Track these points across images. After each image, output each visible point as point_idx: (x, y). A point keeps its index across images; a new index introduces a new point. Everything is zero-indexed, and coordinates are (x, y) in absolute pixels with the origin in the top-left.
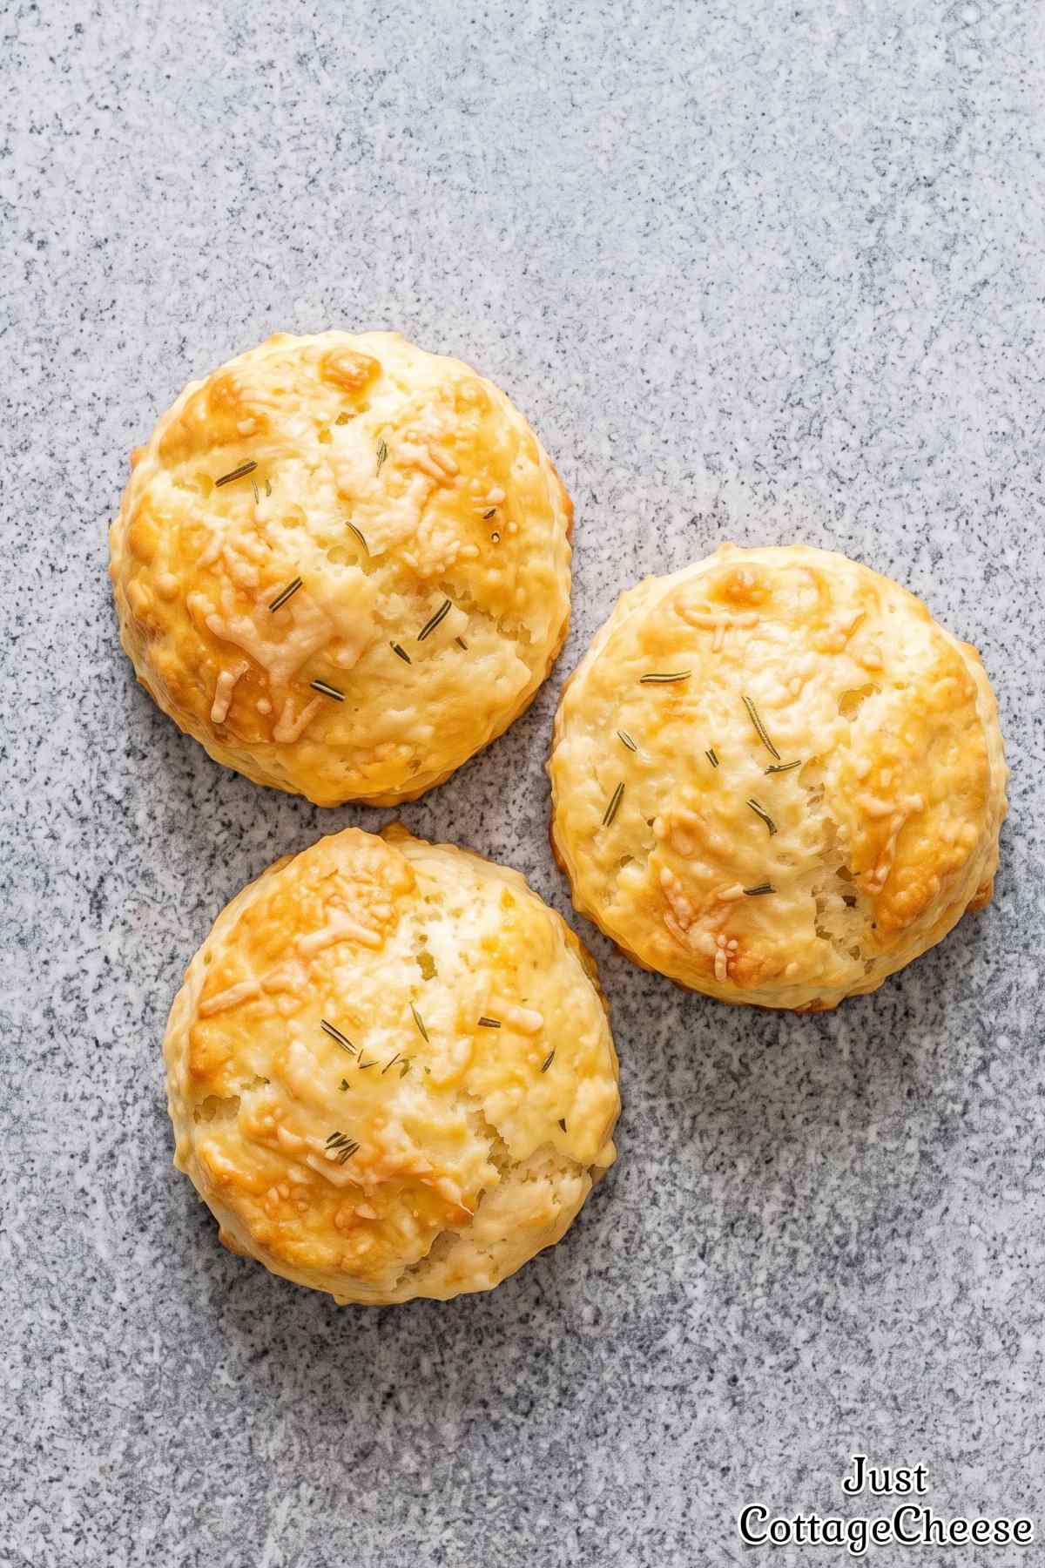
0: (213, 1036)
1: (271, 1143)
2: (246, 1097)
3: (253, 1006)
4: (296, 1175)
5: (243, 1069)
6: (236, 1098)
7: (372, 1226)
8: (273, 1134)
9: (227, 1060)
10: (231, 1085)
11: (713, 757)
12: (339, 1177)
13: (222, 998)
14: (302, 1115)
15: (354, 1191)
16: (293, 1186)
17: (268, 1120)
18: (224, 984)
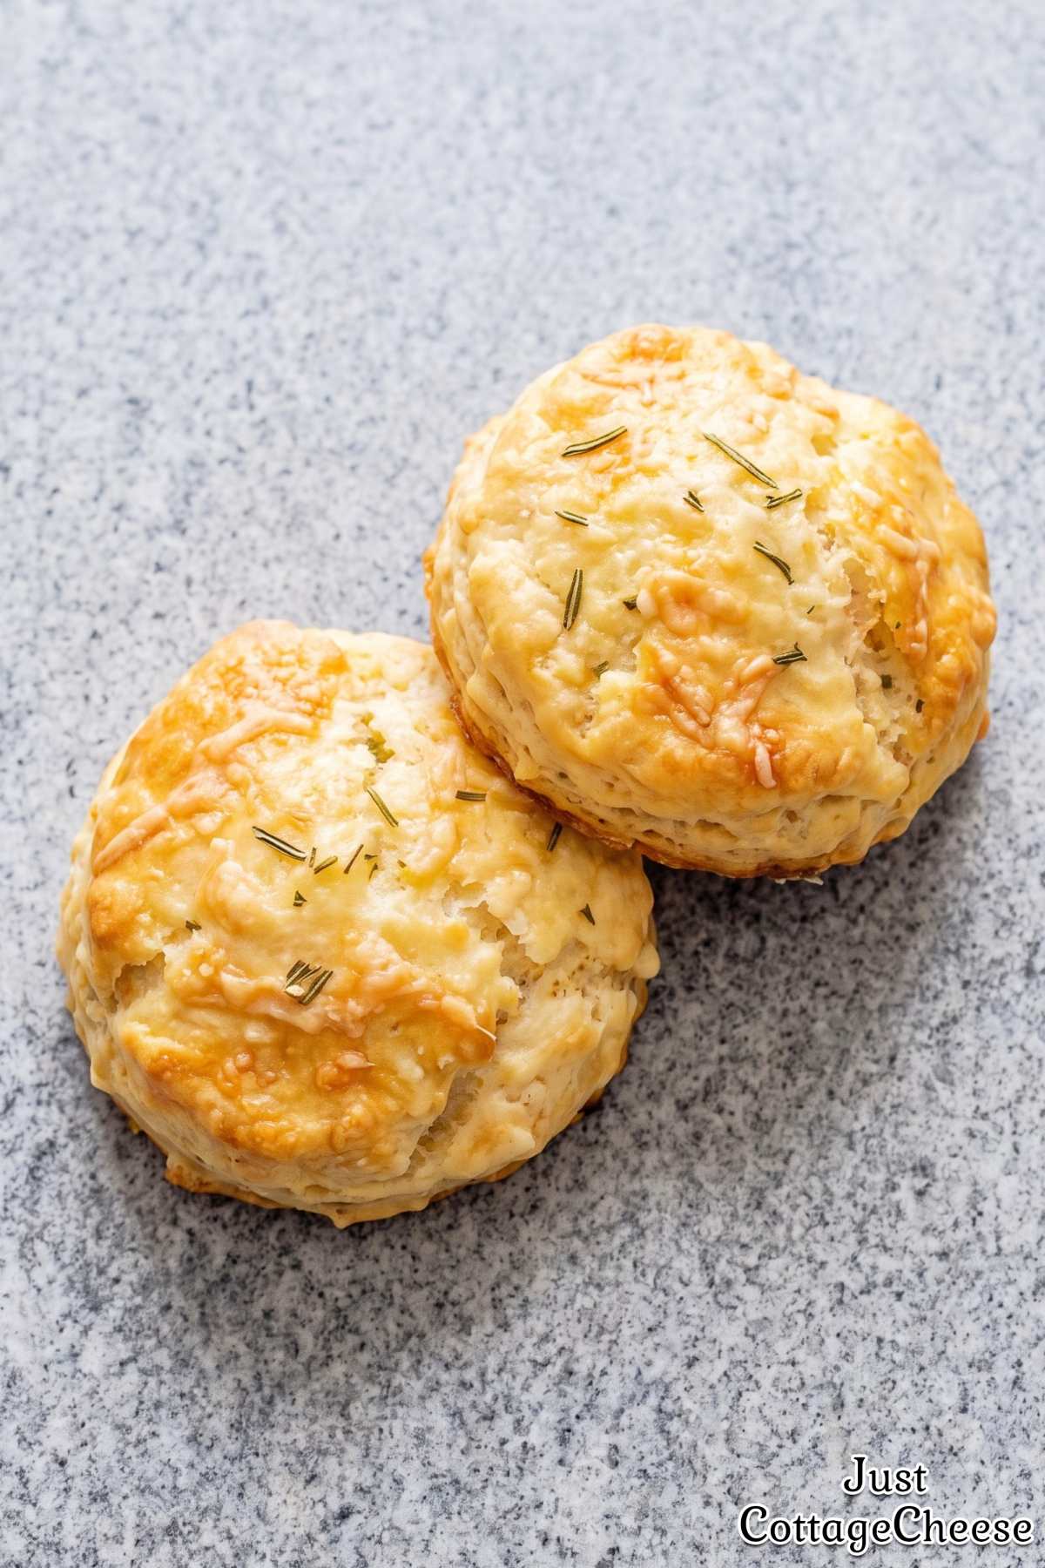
0: (120, 888)
1: (211, 999)
2: (171, 952)
3: (159, 839)
4: (253, 1033)
5: (160, 917)
6: (161, 955)
7: (363, 1078)
8: (213, 986)
9: (138, 911)
10: (149, 941)
11: (694, 500)
12: (308, 1019)
13: (119, 840)
14: (247, 950)
15: (335, 1033)
16: (252, 1049)
17: (205, 970)
18: (119, 823)
